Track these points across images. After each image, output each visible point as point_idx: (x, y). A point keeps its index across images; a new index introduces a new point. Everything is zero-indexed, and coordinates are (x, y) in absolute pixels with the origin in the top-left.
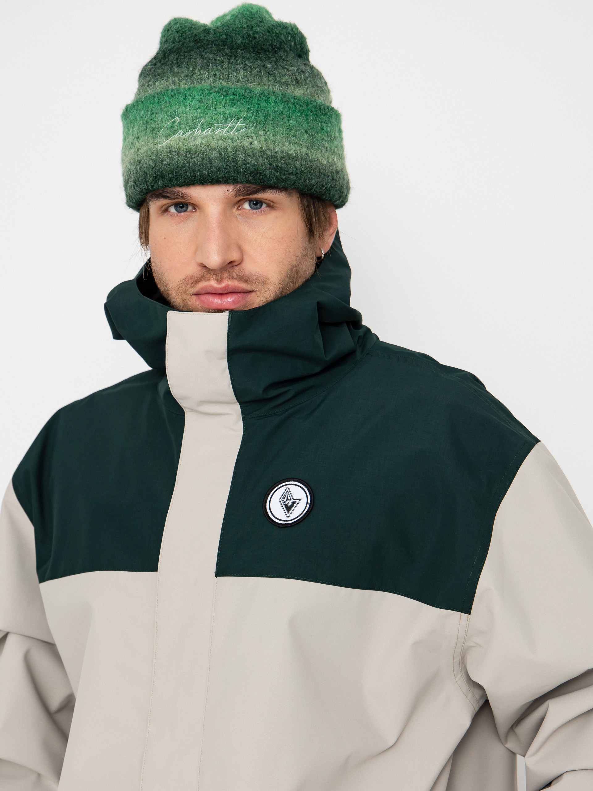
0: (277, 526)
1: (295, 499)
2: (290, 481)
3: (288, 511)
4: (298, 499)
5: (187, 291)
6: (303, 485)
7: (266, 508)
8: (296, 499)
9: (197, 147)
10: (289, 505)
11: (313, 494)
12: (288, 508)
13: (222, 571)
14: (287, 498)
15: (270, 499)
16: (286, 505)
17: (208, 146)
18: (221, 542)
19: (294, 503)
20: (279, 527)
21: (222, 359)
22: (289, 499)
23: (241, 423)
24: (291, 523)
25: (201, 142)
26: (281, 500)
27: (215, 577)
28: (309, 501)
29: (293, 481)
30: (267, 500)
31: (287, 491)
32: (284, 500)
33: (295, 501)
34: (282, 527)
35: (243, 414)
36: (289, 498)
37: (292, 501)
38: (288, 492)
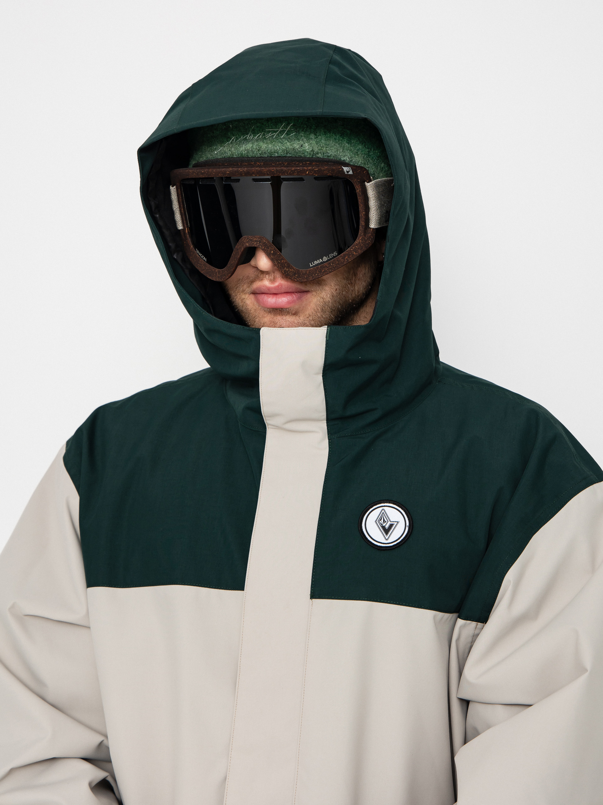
0: (376, 548)
1: (392, 522)
2: (385, 503)
3: (387, 534)
4: (395, 522)
5: (244, 290)
6: (400, 508)
7: (362, 530)
8: (394, 522)
9: (248, 152)
10: (387, 527)
11: (411, 517)
12: (387, 531)
13: (317, 593)
14: (384, 520)
15: (365, 520)
16: (383, 527)
17: (258, 150)
18: (315, 563)
19: (391, 526)
20: (378, 550)
21: (318, 374)
22: (386, 522)
24: (391, 546)
25: (252, 147)
26: (377, 521)
27: (310, 599)
28: (408, 524)
29: (388, 503)
30: (362, 521)
31: (383, 513)
32: (380, 522)
33: (392, 523)
35: (329, 433)
37: (389, 523)
38: (385, 514)
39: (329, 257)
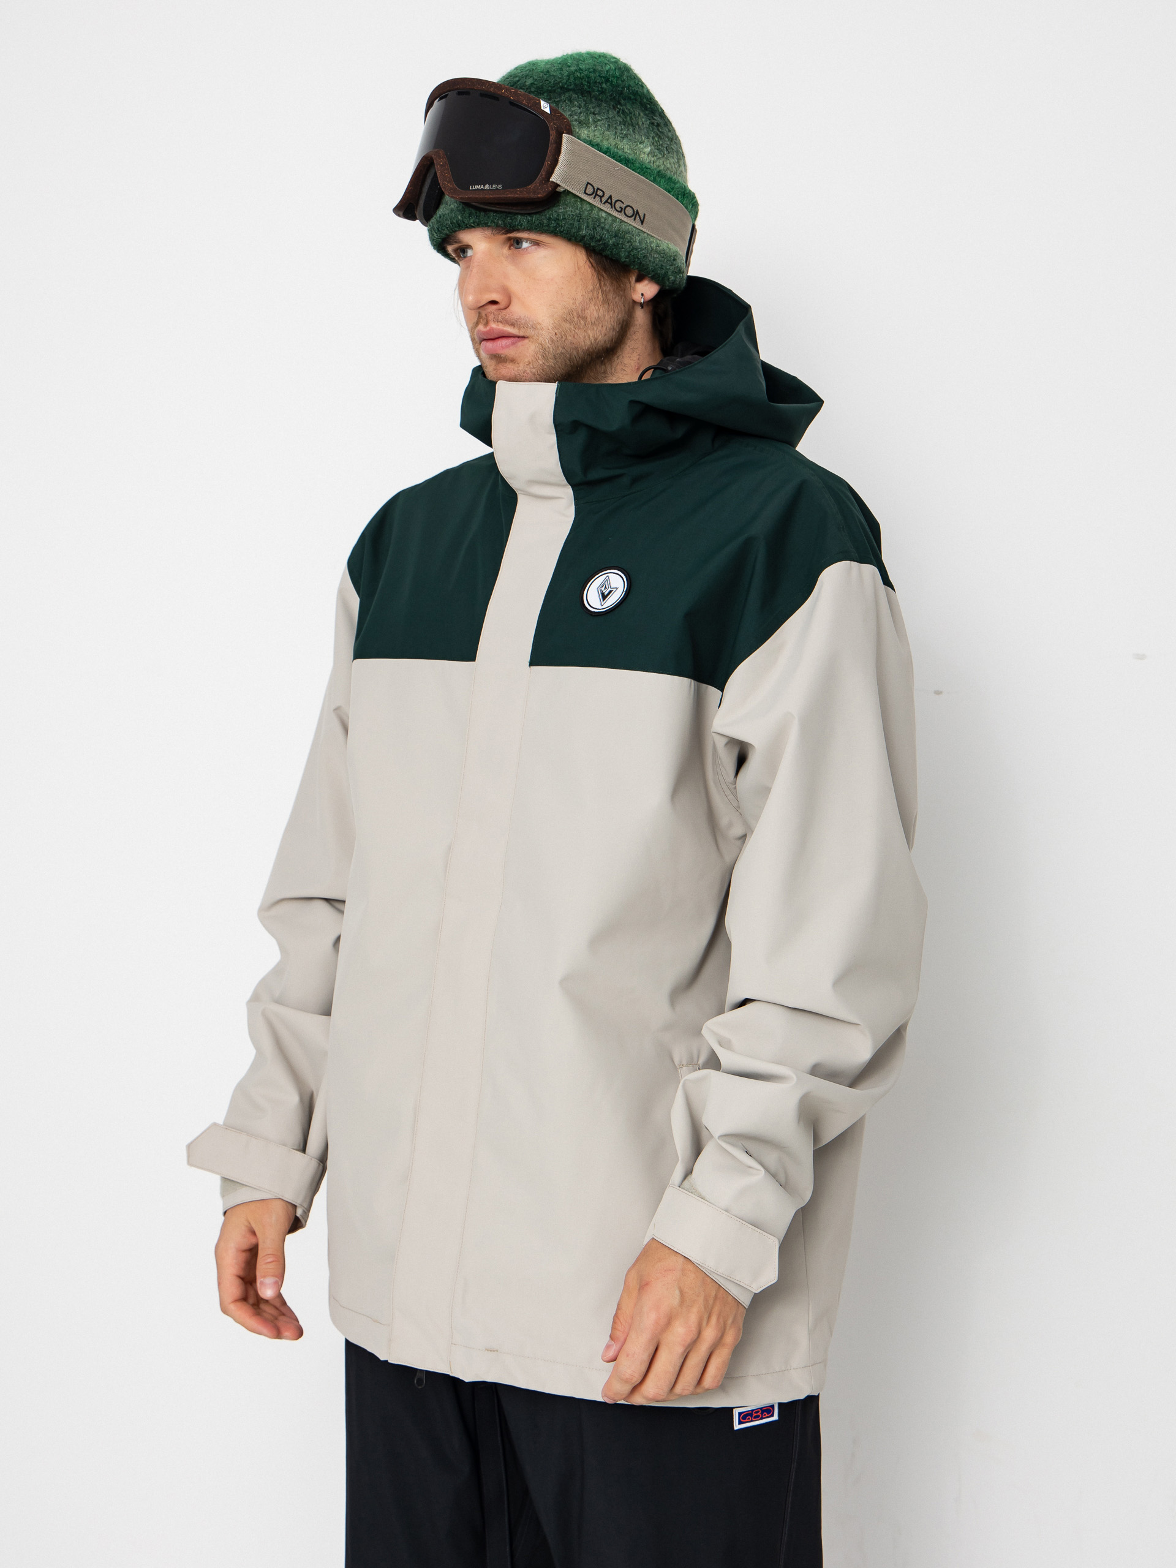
2: (611, 570)
3: (604, 600)
4: (615, 587)
6: (623, 573)
7: (583, 596)
8: (613, 587)
10: (606, 594)
11: (630, 582)
12: (604, 597)
13: (535, 661)
14: (605, 586)
15: (588, 587)
16: (603, 594)
19: (611, 591)
20: (591, 615)
21: (549, 433)
23: (573, 508)
24: (604, 611)
26: (599, 588)
27: (529, 666)
28: (625, 588)
29: (613, 570)
30: (585, 588)
32: (602, 588)
33: (612, 589)
34: (594, 616)
35: (576, 498)
36: (607, 587)
37: (610, 589)
38: (607, 580)
39: (492, 187)
